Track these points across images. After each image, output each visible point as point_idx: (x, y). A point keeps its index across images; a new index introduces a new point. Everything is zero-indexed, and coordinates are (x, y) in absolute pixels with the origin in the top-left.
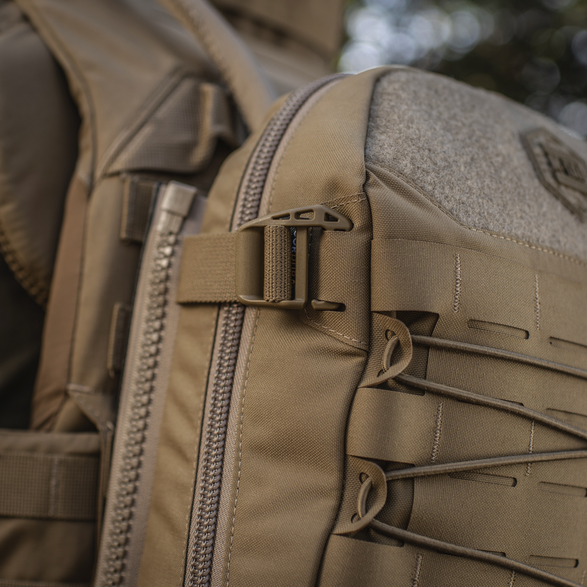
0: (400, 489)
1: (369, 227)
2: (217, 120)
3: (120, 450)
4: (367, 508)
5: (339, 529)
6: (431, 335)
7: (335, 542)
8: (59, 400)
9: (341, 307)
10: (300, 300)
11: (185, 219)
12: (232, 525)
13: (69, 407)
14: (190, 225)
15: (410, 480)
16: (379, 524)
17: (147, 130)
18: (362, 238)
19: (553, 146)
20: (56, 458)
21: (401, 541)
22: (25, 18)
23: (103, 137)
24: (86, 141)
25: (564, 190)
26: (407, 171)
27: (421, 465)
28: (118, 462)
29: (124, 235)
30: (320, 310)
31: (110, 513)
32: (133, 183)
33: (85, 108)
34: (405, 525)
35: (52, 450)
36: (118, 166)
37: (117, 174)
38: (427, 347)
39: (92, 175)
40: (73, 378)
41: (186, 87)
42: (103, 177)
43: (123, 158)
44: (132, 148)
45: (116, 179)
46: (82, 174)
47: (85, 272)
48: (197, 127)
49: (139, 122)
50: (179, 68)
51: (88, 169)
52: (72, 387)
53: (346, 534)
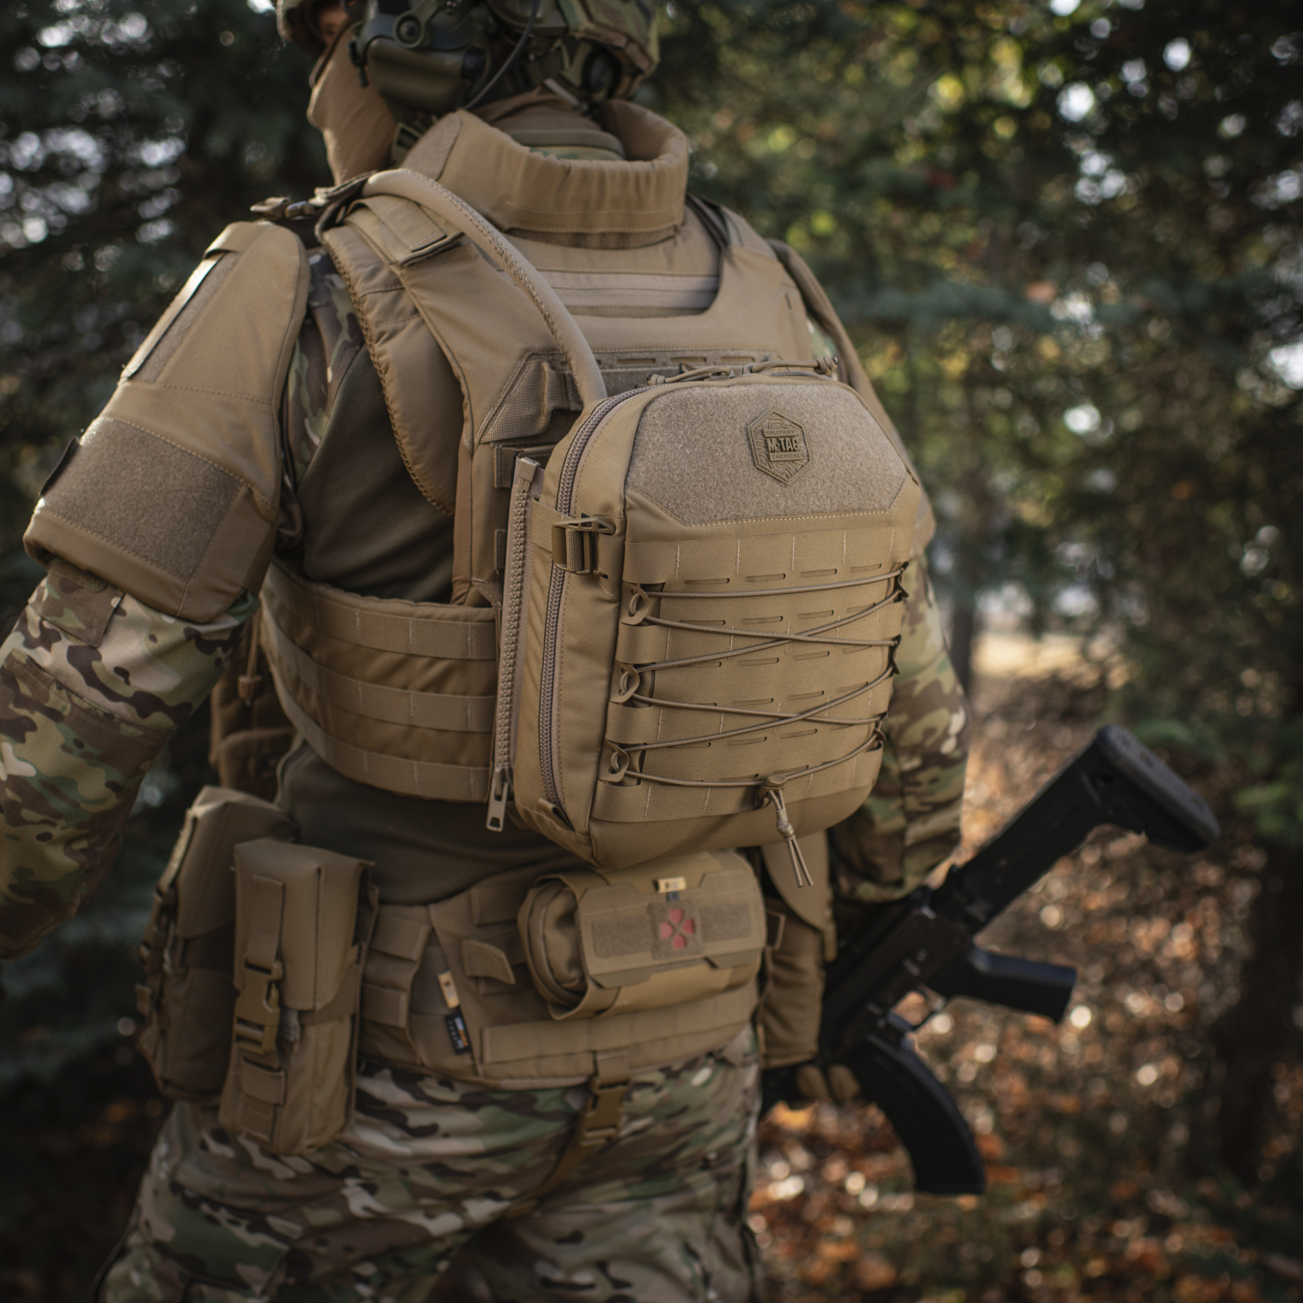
0: (648, 677)
1: (623, 533)
3: (506, 617)
4: (628, 689)
5: (613, 701)
6: (661, 591)
7: (612, 708)
10: (587, 571)
11: (531, 483)
12: (560, 690)
14: (535, 487)
15: (653, 672)
16: (636, 696)
17: (505, 408)
18: (619, 540)
21: (650, 704)
22: (417, 312)
24: (466, 413)
26: (653, 492)
27: (659, 663)
28: (505, 625)
29: (495, 486)
31: (503, 655)
32: (498, 449)
33: (464, 389)
34: (651, 696)
36: (488, 437)
37: (489, 443)
38: (660, 598)
39: (472, 442)
40: (474, 574)
41: (532, 366)
42: (479, 443)
43: (491, 431)
44: (497, 423)
45: (487, 446)
46: (465, 440)
47: (474, 508)
48: (538, 401)
49: (500, 400)
50: (527, 351)
51: (470, 438)
53: (616, 703)
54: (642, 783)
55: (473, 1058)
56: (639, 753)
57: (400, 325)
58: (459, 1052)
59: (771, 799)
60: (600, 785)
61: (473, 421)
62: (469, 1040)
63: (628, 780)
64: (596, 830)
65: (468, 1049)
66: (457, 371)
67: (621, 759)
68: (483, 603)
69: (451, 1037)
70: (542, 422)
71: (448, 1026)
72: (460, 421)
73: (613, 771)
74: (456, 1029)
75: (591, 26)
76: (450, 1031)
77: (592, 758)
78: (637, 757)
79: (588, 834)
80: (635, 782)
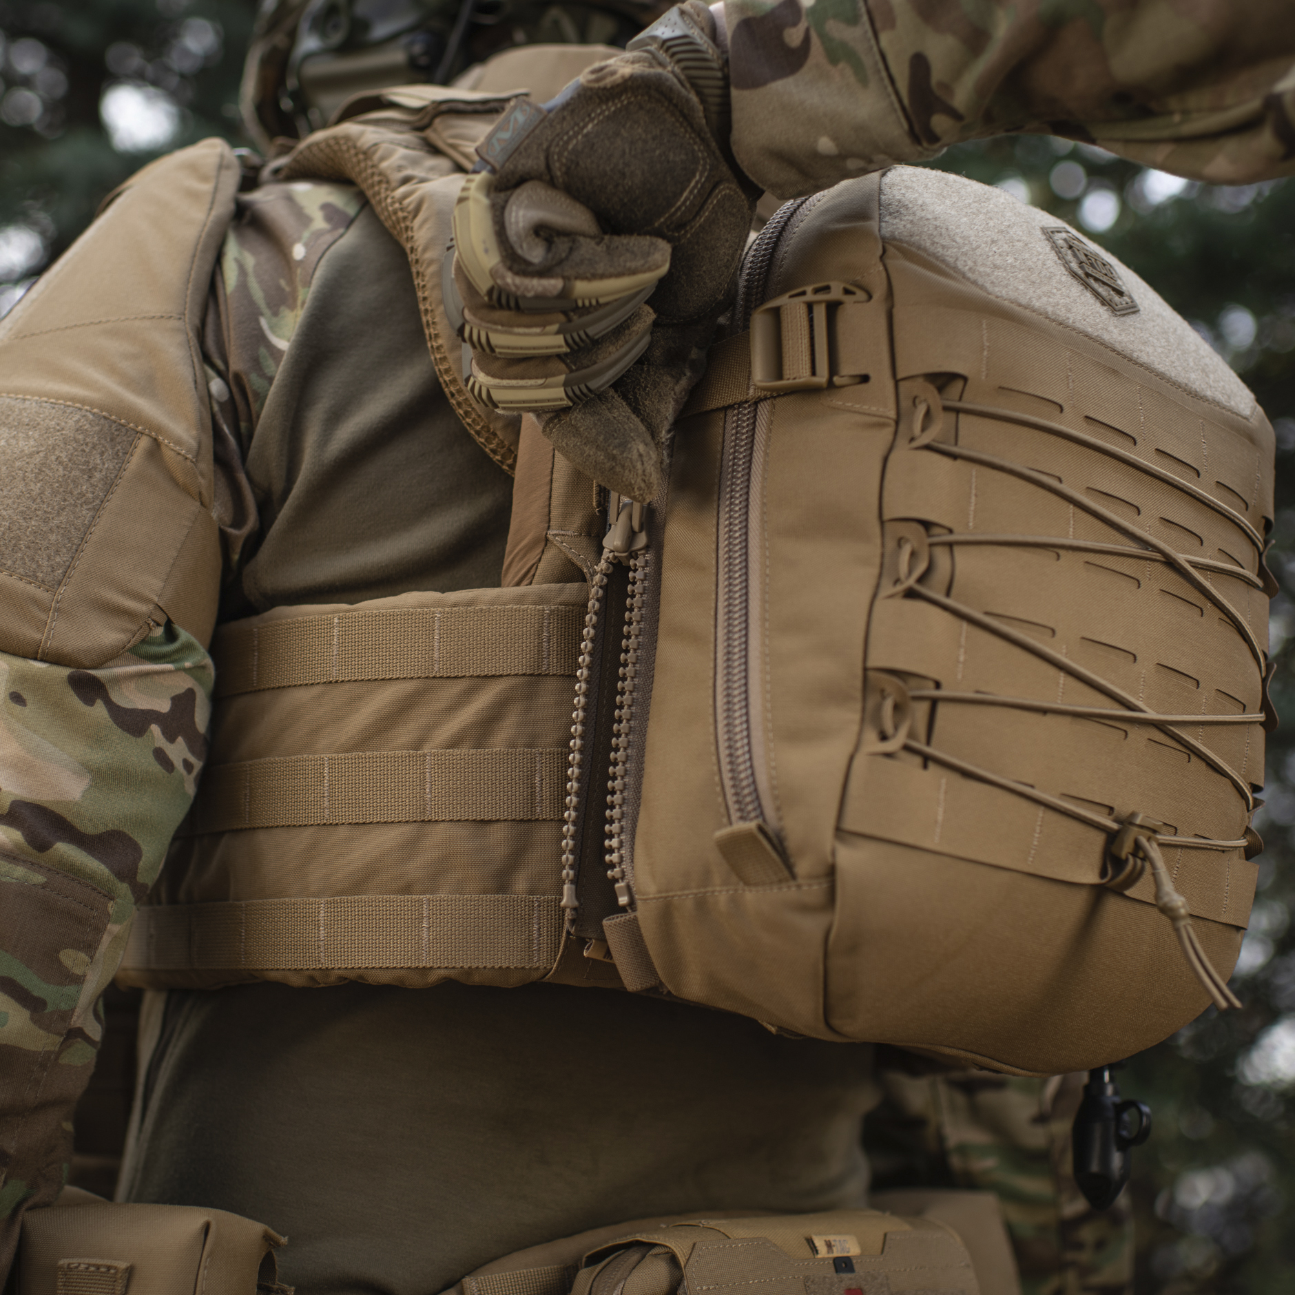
0: (942, 557)
1: (890, 295)
4: (911, 570)
5: (884, 593)
6: (961, 400)
7: (881, 605)
8: (538, 549)
9: (865, 379)
12: (765, 610)
13: (551, 553)
15: (950, 545)
16: (920, 588)
18: (883, 306)
21: (945, 608)
27: (960, 533)
30: (843, 387)
34: (948, 593)
35: (541, 600)
38: (958, 411)
40: (553, 523)
52: (550, 532)
53: (891, 596)
54: (931, 765)
56: (927, 706)
60: (859, 759)
63: (905, 755)
64: (849, 858)
73: (884, 737)
77: (842, 715)
78: (922, 709)
79: (831, 872)
80: (918, 760)
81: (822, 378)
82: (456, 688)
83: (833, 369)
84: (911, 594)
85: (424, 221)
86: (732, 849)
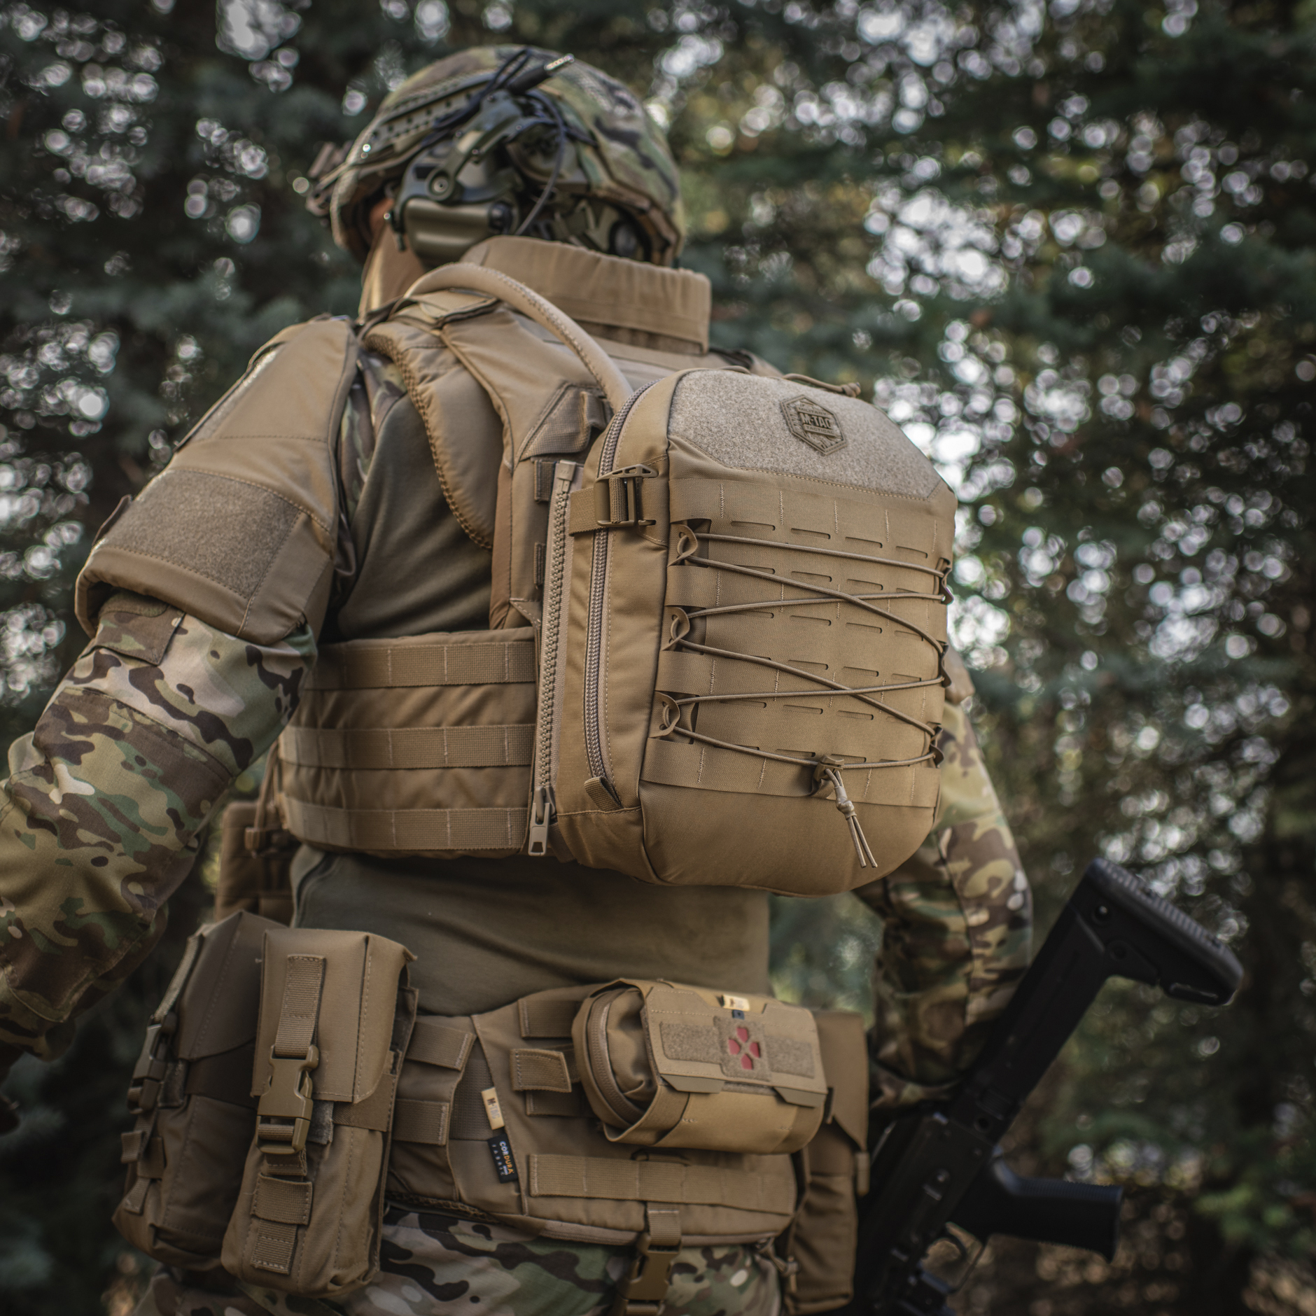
0: (698, 623)
1: (667, 474)
2: (591, 416)
4: (677, 633)
5: (663, 648)
6: (708, 533)
7: (663, 655)
8: (506, 609)
9: (653, 523)
11: (571, 482)
12: (607, 656)
13: (512, 612)
14: (575, 486)
15: (704, 617)
16: (685, 642)
17: (545, 427)
18: (663, 481)
19: (808, 408)
20: (506, 644)
21: (702, 652)
22: (458, 361)
23: (517, 435)
24: (506, 439)
25: (811, 437)
26: (691, 437)
27: (709, 608)
29: (536, 498)
30: (644, 527)
32: (539, 464)
33: (504, 417)
34: (703, 642)
35: (504, 639)
36: (527, 454)
37: (529, 458)
38: (706, 539)
39: (512, 462)
40: (513, 594)
41: (570, 395)
42: (520, 461)
43: (531, 447)
44: (536, 441)
45: (528, 462)
46: (506, 462)
47: (514, 524)
48: (578, 421)
49: (540, 422)
50: (564, 382)
51: (510, 458)
52: (512, 599)
53: (667, 649)
54: (695, 743)
55: (519, 1190)
56: (692, 707)
57: (441, 371)
58: (503, 1180)
59: (829, 779)
60: (650, 741)
61: (513, 444)
62: (514, 1167)
63: (677, 738)
64: (647, 795)
65: (514, 1178)
66: (496, 401)
67: (672, 712)
68: (524, 622)
69: (495, 1162)
70: (582, 439)
71: (492, 1149)
72: (500, 449)
73: (664, 728)
74: (500, 1153)
75: (612, 185)
76: (493, 1156)
77: (641, 717)
78: (688, 711)
79: (638, 803)
80: (688, 740)
81: (632, 521)
82: (459, 691)
83: (639, 515)
84: (679, 647)
85: (433, 411)
86: (591, 791)
